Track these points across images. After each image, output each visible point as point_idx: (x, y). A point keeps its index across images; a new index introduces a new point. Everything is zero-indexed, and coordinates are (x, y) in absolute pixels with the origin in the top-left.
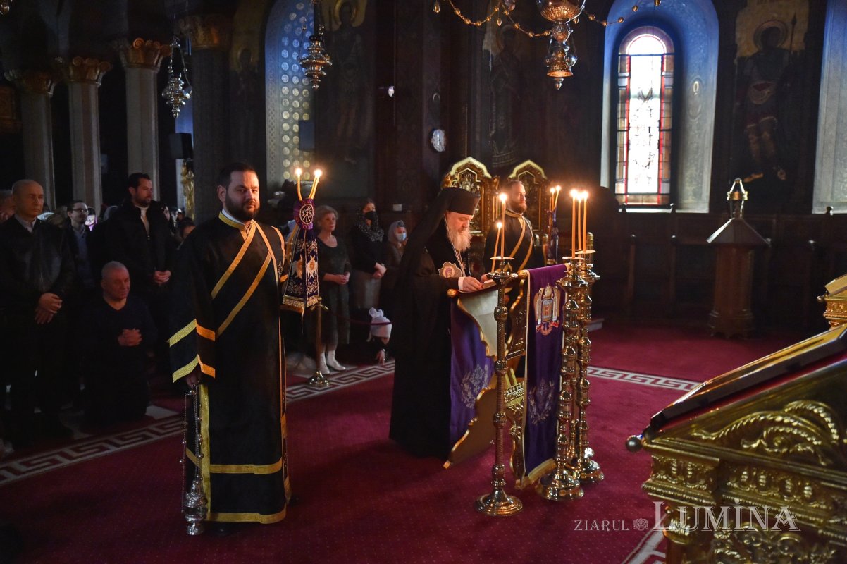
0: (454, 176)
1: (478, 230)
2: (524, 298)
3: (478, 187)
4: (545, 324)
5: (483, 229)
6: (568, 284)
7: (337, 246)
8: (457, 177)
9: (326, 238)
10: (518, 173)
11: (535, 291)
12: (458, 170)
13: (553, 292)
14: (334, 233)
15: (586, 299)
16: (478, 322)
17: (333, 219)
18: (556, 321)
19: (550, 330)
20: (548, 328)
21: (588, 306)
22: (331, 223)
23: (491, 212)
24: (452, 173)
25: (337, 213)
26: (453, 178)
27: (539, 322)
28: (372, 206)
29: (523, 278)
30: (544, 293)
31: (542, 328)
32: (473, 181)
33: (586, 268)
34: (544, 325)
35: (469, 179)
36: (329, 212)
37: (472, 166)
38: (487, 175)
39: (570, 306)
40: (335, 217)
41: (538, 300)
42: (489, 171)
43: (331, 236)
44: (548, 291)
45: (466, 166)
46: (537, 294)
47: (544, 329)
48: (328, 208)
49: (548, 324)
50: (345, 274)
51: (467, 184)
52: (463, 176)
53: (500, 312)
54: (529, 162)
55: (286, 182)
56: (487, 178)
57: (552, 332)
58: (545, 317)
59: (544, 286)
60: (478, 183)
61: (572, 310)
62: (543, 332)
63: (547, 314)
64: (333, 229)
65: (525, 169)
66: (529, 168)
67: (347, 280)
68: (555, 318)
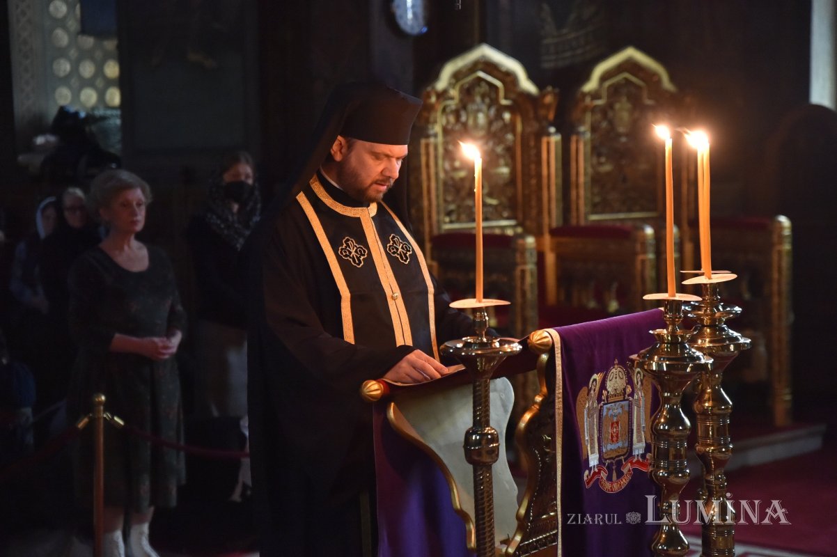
0: (445, 92)
1: (508, 218)
2: (549, 402)
3: (507, 116)
4: (612, 465)
5: (520, 216)
6: (660, 366)
7: (150, 269)
8: (454, 93)
9: (122, 249)
10: (604, 78)
11: (576, 382)
12: (457, 76)
13: (630, 381)
14: (140, 237)
15: (718, 399)
16: (446, 461)
17: (139, 205)
18: (643, 456)
19: (625, 481)
20: (620, 475)
21: (723, 416)
22: (134, 214)
23: (539, 176)
24: (441, 85)
25: (148, 188)
26: (443, 95)
27: (594, 461)
28: (246, 171)
29: (544, 352)
30: (603, 386)
31: (604, 475)
32: (494, 102)
33: (713, 320)
34: (609, 468)
35: (483, 96)
36: (129, 187)
37: (491, 67)
38: (527, 85)
39: (668, 422)
40: (143, 199)
41: (587, 405)
42: (531, 76)
43: (135, 243)
44: (615, 380)
45: (475, 66)
46: (584, 391)
47: (609, 478)
48: (125, 176)
49: (619, 464)
50: (169, 334)
51: (478, 111)
52: (468, 93)
53: (478, 443)
54: (630, 53)
55: (63, 112)
56: (526, 96)
57: (631, 484)
58: (609, 447)
59: (605, 369)
60: (507, 108)
61: (673, 432)
62: (607, 486)
63: (615, 438)
64: (139, 227)
65: (620, 68)
66: (630, 66)
67: (174, 350)
68: (639, 448)
